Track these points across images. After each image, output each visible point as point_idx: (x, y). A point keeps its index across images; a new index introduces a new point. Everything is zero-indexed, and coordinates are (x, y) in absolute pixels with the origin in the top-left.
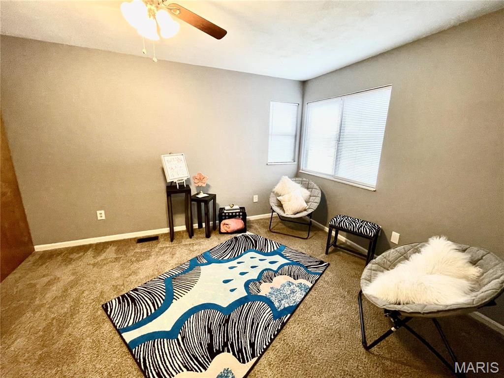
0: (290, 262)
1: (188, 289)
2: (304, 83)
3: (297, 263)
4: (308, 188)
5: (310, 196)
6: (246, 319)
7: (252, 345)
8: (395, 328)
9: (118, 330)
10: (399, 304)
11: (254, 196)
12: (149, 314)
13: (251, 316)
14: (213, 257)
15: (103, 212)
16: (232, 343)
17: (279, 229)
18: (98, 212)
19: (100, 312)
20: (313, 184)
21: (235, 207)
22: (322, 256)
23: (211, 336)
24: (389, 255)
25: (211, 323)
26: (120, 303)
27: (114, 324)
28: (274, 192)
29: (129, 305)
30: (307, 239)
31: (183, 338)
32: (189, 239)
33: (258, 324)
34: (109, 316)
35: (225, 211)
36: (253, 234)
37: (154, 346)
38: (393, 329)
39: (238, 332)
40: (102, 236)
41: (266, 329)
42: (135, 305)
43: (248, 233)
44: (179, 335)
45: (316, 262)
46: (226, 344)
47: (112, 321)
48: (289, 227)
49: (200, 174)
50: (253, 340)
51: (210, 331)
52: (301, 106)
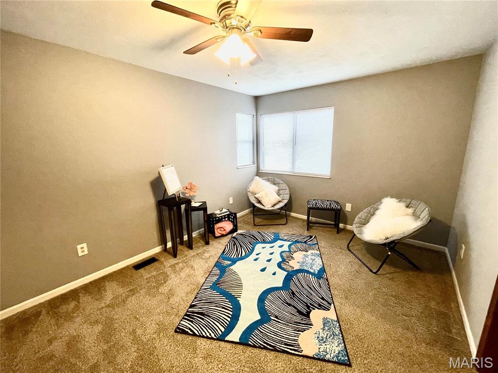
0: (291, 242)
1: (240, 286)
2: (257, 99)
3: (297, 242)
4: (274, 184)
5: (279, 190)
6: (303, 287)
7: (323, 299)
8: (390, 252)
9: (218, 339)
10: (388, 238)
11: (230, 198)
12: (231, 316)
13: (304, 284)
14: (232, 257)
15: (85, 245)
16: (310, 303)
17: (259, 223)
18: (79, 247)
19: (180, 337)
20: (278, 180)
21: (224, 210)
22: (306, 233)
23: (294, 307)
24: (362, 216)
25: (284, 300)
26: (192, 322)
27: (207, 338)
28: (249, 192)
29: (203, 319)
30: (285, 224)
31: (276, 317)
32: (191, 251)
33: (313, 286)
34: (194, 335)
35: (218, 216)
36: (243, 231)
37: (262, 332)
38: (389, 253)
39: (307, 296)
40: (85, 276)
41: (321, 287)
42: (209, 316)
43: (239, 232)
44: (271, 317)
45: (307, 237)
46: (308, 307)
47: (203, 337)
48: (265, 219)
49: (190, 184)
50: (321, 297)
51: (290, 305)
52: (255, 116)
